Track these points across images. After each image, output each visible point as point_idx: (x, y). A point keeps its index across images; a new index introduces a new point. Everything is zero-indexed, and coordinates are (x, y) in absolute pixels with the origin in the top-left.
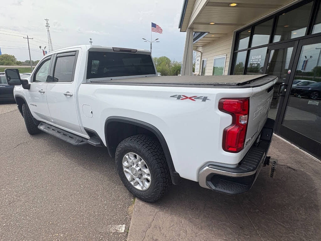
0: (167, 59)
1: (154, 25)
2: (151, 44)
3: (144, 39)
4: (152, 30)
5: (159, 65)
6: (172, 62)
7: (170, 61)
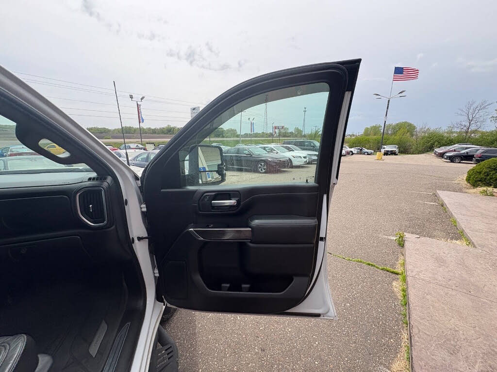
0: (410, 125)
1: (399, 71)
2: (389, 101)
3: (378, 95)
4: (394, 79)
5: (394, 133)
6: (418, 129)
7: (414, 127)
